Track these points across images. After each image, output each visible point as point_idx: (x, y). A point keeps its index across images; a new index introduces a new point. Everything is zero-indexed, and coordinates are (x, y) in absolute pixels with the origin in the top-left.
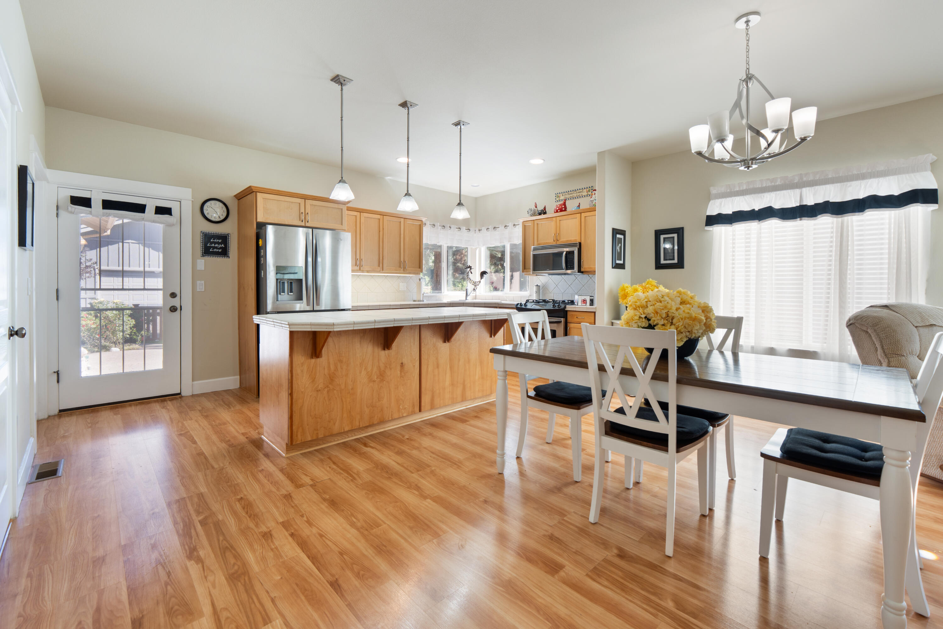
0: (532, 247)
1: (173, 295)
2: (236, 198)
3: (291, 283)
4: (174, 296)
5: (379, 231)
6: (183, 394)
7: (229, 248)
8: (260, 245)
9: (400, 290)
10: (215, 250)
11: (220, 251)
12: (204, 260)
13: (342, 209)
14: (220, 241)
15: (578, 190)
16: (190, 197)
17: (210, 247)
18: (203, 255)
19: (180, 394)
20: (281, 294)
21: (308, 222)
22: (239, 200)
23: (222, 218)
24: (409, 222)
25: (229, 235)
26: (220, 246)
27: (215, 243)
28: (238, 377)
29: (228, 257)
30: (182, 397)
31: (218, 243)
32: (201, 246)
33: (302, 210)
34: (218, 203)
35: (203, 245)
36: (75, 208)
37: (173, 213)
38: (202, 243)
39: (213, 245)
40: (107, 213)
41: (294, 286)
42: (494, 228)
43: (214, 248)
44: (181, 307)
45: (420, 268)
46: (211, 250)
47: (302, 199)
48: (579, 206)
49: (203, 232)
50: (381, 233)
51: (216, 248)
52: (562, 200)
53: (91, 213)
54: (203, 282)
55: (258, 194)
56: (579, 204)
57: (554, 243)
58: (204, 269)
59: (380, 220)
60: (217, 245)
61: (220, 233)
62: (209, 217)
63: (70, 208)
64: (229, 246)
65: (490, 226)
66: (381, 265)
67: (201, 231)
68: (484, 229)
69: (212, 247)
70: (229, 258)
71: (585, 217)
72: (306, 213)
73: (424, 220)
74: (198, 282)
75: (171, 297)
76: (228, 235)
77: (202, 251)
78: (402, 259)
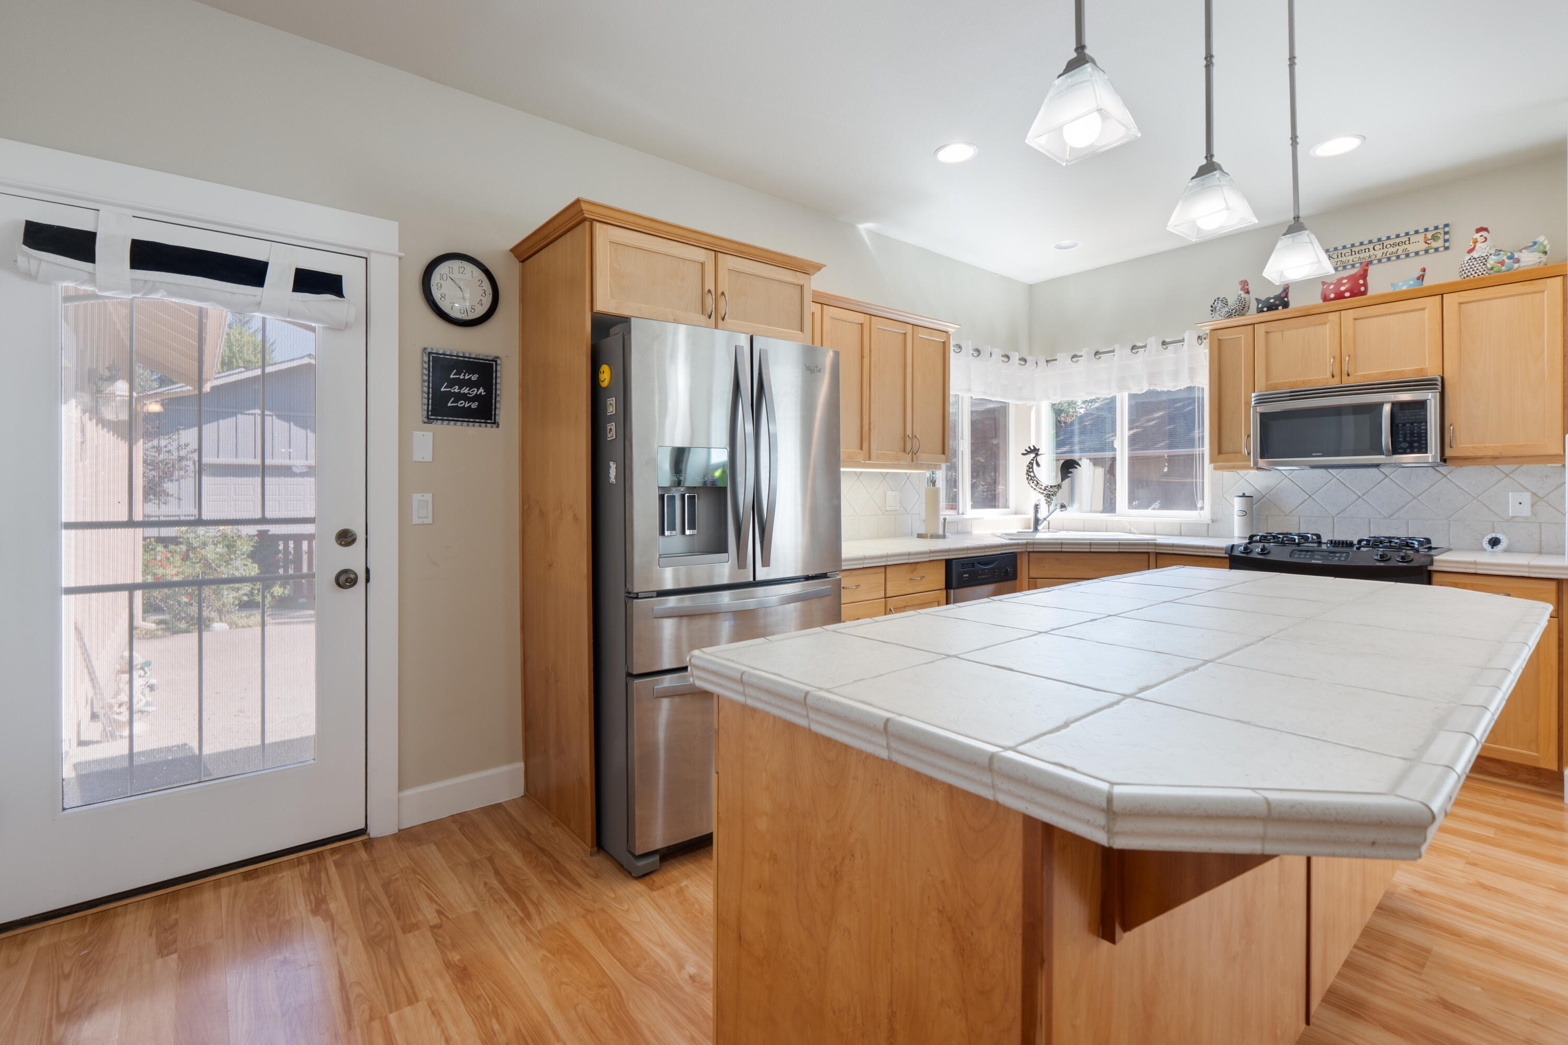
0: (1253, 395)
1: (345, 538)
2: (517, 257)
3: (692, 499)
4: (349, 540)
5: (862, 357)
6: (374, 832)
7: (498, 399)
8: (605, 384)
9: (888, 508)
10: (461, 404)
11: (474, 405)
12: (431, 434)
13: (802, 287)
14: (474, 377)
15: (1389, 238)
16: (393, 246)
17: (449, 395)
18: (428, 418)
19: (363, 832)
20: (667, 533)
21: (723, 319)
22: (523, 261)
23: (480, 311)
24: (923, 335)
25: (499, 362)
26: (475, 392)
27: (462, 383)
28: (521, 765)
29: (495, 423)
30: (369, 844)
31: (470, 384)
32: (423, 392)
33: (710, 285)
34: (470, 268)
35: (429, 387)
36: (41, 260)
37: (345, 292)
38: (426, 384)
39: (456, 389)
40: (146, 281)
41: (703, 507)
42: (1097, 353)
43: (459, 397)
44: (367, 571)
45: (944, 453)
46: (449, 405)
47: (710, 252)
48: (1421, 278)
49: (429, 350)
50: (866, 360)
51: (464, 397)
52: (1353, 266)
53: (92, 279)
54: (428, 497)
55: (598, 226)
56: (1424, 270)
57: (1335, 382)
58: (430, 459)
59: (864, 326)
60: (465, 390)
61: (473, 356)
62: (445, 306)
63: (22, 261)
64: (498, 392)
65: (1084, 350)
66: (865, 445)
67: (425, 349)
68: (1063, 358)
69: (454, 394)
70: (498, 427)
71: (1461, 304)
72: (719, 292)
73: (951, 330)
74: (416, 497)
75: (341, 544)
76: (495, 360)
77: (426, 407)
78: (909, 432)
